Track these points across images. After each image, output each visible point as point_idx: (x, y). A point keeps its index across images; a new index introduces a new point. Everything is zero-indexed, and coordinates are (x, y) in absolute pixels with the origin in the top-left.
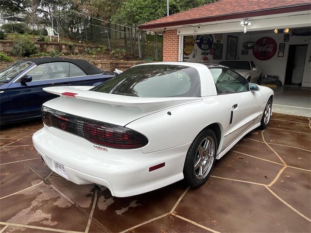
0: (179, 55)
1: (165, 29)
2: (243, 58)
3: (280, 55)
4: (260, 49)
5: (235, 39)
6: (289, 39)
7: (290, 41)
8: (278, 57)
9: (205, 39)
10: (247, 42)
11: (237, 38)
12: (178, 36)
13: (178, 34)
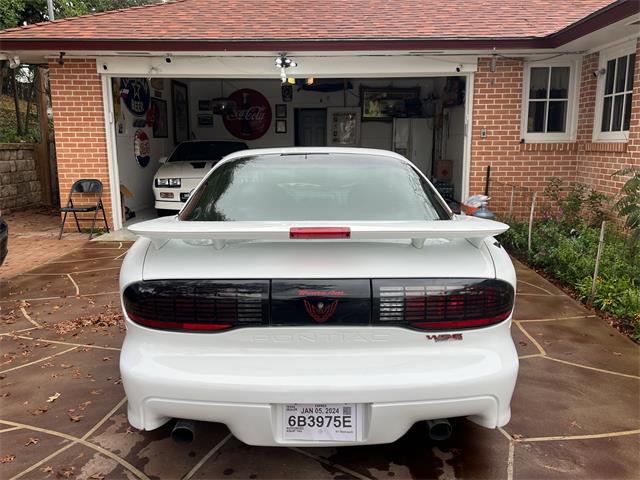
0: (107, 127)
1: (63, 54)
2: (203, 135)
3: (279, 130)
4: (239, 115)
5: (182, 90)
6: (291, 97)
7: (294, 100)
8: (277, 132)
9: (137, 88)
10: (218, 99)
11: (185, 86)
12: (100, 77)
13: (100, 70)
